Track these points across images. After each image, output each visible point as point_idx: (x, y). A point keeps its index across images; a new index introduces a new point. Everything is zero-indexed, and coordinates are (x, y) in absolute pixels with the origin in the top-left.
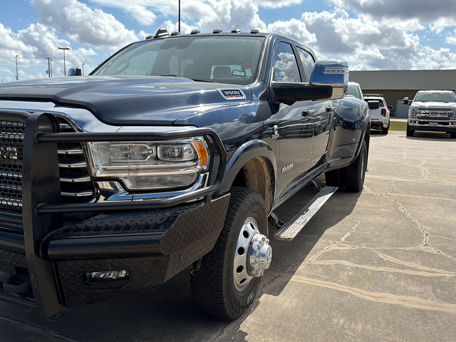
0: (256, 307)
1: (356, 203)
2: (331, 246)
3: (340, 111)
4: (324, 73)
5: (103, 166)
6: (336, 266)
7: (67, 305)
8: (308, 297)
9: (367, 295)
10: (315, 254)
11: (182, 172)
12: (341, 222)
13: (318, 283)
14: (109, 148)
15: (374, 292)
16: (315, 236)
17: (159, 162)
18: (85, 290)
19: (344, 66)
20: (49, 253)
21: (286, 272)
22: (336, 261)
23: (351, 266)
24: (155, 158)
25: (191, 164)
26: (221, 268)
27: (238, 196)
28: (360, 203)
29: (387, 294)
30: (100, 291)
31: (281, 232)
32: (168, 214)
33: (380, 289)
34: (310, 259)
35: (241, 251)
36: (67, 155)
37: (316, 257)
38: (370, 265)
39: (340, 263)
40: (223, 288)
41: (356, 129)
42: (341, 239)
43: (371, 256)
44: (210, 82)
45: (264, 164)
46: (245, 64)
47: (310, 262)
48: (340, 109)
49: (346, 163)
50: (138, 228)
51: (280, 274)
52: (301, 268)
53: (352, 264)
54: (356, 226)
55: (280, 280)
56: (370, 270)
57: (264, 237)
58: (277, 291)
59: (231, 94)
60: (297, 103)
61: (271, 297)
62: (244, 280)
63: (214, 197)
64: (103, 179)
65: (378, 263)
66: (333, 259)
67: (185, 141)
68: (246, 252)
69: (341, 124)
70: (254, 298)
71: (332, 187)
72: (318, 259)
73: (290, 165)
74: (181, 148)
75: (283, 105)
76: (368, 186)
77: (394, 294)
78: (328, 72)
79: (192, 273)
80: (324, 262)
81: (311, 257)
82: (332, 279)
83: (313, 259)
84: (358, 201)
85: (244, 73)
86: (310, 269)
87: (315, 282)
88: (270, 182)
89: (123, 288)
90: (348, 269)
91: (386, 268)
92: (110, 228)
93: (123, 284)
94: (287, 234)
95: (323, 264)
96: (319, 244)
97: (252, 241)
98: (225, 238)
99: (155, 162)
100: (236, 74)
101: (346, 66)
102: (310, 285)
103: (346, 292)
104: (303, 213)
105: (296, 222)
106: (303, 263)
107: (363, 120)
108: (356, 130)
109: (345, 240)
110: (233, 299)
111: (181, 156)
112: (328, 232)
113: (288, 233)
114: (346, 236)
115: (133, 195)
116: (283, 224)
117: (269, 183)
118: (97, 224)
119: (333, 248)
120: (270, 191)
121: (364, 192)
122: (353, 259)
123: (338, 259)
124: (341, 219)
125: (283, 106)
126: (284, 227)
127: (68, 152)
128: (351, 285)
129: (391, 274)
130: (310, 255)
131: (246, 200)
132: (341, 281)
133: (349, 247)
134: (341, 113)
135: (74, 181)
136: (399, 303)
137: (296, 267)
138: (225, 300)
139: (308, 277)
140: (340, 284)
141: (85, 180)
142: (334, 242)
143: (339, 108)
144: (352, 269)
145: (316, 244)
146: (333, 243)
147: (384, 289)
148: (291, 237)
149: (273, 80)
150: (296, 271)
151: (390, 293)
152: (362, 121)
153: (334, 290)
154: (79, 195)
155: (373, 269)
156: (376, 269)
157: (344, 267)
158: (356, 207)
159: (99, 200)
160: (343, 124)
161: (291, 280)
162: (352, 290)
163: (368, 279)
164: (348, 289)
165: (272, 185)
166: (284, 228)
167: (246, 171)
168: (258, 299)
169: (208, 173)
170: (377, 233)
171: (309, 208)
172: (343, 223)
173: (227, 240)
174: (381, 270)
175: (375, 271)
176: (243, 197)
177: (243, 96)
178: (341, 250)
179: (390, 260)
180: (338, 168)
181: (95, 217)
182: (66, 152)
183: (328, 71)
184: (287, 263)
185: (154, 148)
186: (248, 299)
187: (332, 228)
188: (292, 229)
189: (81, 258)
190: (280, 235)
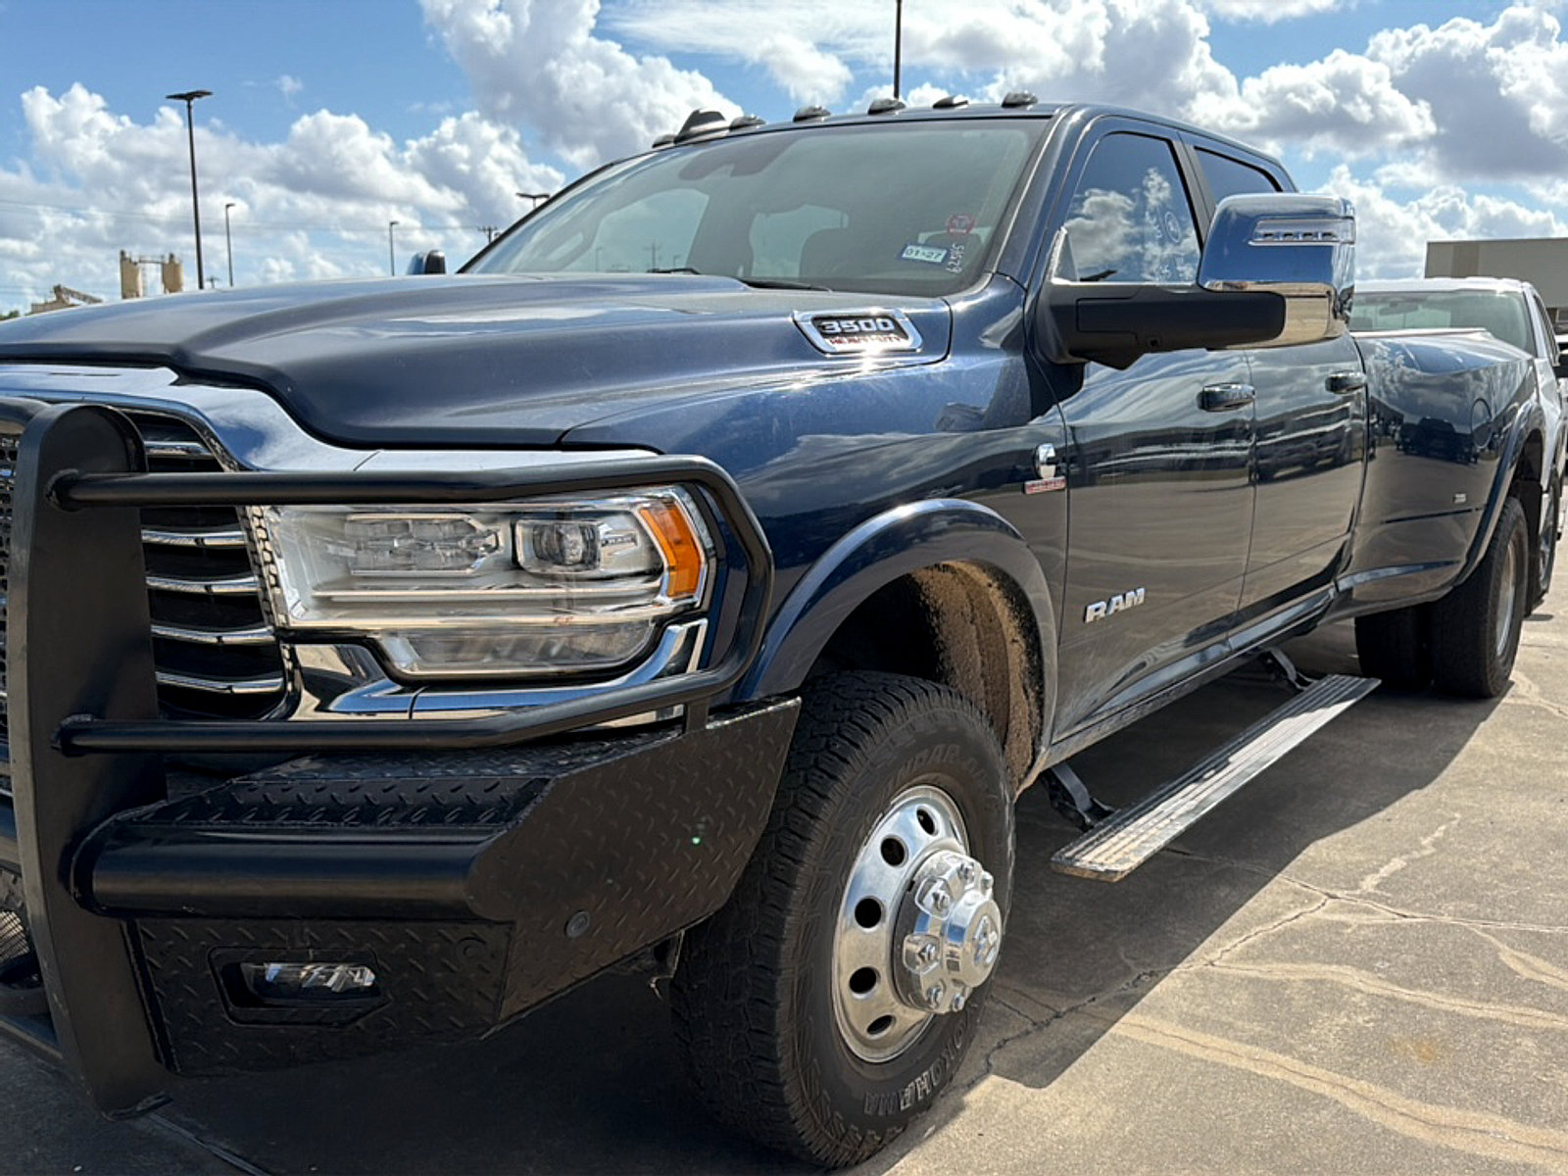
0: (946, 1122)
1: (1466, 741)
2: (1315, 907)
3: (1392, 388)
4: (1251, 243)
5: (316, 589)
6: (1310, 988)
7: (179, 1070)
8: (1159, 1102)
9: (1402, 1114)
10: (1241, 935)
11: (603, 615)
12: (1381, 815)
13: (1215, 1049)
14: (343, 527)
15: (1438, 1104)
16: (1260, 864)
17: (524, 580)
18: (234, 1023)
19: (1336, 217)
20: (97, 886)
21: (1106, 997)
22: (1315, 966)
23: (1373, 990)
24: (508, 562)
25: (638, 585)
26: (769, 974)
27: (862, 708)
28: (1480, 743)
29: (1491, 1116)
30: (282, 1031)
31: (1087, 846)
32: (519, 771)
33: (1465, 1094)
34: (1213, 956)
35: (869, 912)
36: (200, 551)
37: (1239, 946)
38: (1453, 993)
39: (1329, 977)
40: (778, 1048)
41: (1476, 456)
42: (1361, 883)
43: (1466, 957)
44: (809, 289)
45: (991, 590)
46: (955, 221)
47: (1210, 967)
48: (1392, 381)
49: (1430, 586)
50: (402, 815)
51: (1078, 1003)
52: (1171, 985)
53: (1379, 983)
54: (1437, 834)
55: (1069, 1028)
56: (1447, 1013)
57: (966, 866)
58: (1041, 1070)
59: (856, 329)
60: (1148, 359)
61: (1017, 1091)
62: (882, 1023)
63: (719, 712)
64: (315, 637)
65: (1486, 988)
66: (1306, 959)
67: (615, 502)
68: (888, 919)
69: (1397, 436)
70: (935, 1091)
71: (1357, 679)
72: (1245, 957)
73: (1130, 594)
74: (594, 531)
75: (1097, 370)
76: (1533, 678)
77: (1521, 1121)
78: (1269, 238)
79: (653, 986)
80: (1265, 968)
81: (1219, 946)
82: (1277, 1038)
83: (1226, 956)
84: (1476, 734)
85: (944, 253)
86: (1202, 992)
87: (1205, 1047)
88: (1024, 657)
89: (358, 1028)
90: (1355, 1004)
91: (1517, 1010)
92: (308, 811)
93: (359, 1010)
94: (1107, 854)
95: (1260, 976)
96: (1269, 898)
97: (915, 879)
98: (789, 861)
99: (508, 577)
100: (913, 256)
101: (1342, 214)
102: (1181, 1056)
103: (1322, 1096)
104: (1201, 777)
105: (1159, 808)
106: (1182, 967)
107: (1505, 425)
108: (1476, 462)
109: (1378, 886)
110: (825, 1092)
111: (590, 559)
112: (1321, 851)
113: (1114, 849)
114: (1384, 871)
115: (413, 695)
116: (1109, 813)
117: (1021, 661)
118: (268, 794)
119: (1319, 914)
120: (1026, 691)
121: (1512, 701)
122: (1387, 964)
123: (1324, 963)
124: (1386, 805)
125: (1097, 374)
126: (1103, 827)
127: (202, 539)
128: (1348, 1069)
129: (1533, 1033)
130: (1220, 937)
131: (890, 723)
132: (1314, 1049)
133: (1384, 915)
134: (1396, 397)
135: (224, 639)
136: (1530, 1159)
137: (1149, 979)
138: (791, 1093)
139: (1183, 1022)
140: (1306, 1059)
141: (255, 638)
142: (1332, 892)
143: (1388, 378)
144: (1372, 1005)
145: (1255, 898)
146: (1325, 897)
147: (1484, 1096)
148: (1119, 868)
149: (1061, 275)
150: (1143, 995)
151: (1505, 1113)
152: (1504, 429)
153: (1272, 1081)
154: (241, 688)
155: (1457, 1009)
156: (1473, 1012)
157: (1343, 994)
158: (1459, 758)
159: (298, 711)
160: (1402, 436)
161: (1112, 1030)
162: (1346, 1088)
163: (1428, 1050)
164: (1329, 1083)
165: (1034, 667)
166: (1105, 830)
167: (937, 613)
168: (964, 1094)
169: (704, 622)
170: (1518, 865)
171: (1231, 759)
172: (1389, 820)
173: (797, 871)
174: (1492, 1015)
175: (1465, 1018)
176: (882, 712)
177: (906, 337)
178: (1347, 925)
179: (1543, 978)
180: (1394, 605)
181: (275, 768)
182: (196, 540)
183: (1266, 235)
184: (1121, 962)
185: (503, 530)
186: (908, 1093)
187: (1340, 835)
188: (1133, 836)
189: (203, 912)
190: (1077, 857)
